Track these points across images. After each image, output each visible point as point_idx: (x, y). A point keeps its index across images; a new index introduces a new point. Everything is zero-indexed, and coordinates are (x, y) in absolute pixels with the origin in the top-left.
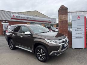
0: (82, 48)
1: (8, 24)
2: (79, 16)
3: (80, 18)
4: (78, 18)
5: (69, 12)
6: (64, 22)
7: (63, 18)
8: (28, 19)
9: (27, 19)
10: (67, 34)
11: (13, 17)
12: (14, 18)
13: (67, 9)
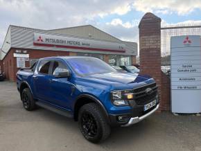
0: (195, 114)
1: (28, 56)
2: (187, 38)
3: (189, 42)
4: (185, 42)
5: (163, 29)
6: (151, 52)
7: (150, 43)
8: (72, 45)
9: (69, 45)
11: (38, 40)
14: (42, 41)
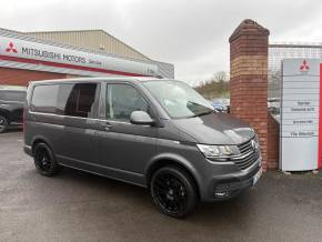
2: (305, 63)
3: (307, 68)
4: (302, 68)
5: (272, 46)
6: (255, 80)
9: (65, 62)
10: (263, 124)
11: (8, 50)
12: (11, 54)
13: (266, 33)
14: (14, 51)
